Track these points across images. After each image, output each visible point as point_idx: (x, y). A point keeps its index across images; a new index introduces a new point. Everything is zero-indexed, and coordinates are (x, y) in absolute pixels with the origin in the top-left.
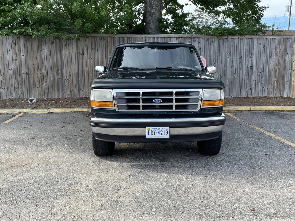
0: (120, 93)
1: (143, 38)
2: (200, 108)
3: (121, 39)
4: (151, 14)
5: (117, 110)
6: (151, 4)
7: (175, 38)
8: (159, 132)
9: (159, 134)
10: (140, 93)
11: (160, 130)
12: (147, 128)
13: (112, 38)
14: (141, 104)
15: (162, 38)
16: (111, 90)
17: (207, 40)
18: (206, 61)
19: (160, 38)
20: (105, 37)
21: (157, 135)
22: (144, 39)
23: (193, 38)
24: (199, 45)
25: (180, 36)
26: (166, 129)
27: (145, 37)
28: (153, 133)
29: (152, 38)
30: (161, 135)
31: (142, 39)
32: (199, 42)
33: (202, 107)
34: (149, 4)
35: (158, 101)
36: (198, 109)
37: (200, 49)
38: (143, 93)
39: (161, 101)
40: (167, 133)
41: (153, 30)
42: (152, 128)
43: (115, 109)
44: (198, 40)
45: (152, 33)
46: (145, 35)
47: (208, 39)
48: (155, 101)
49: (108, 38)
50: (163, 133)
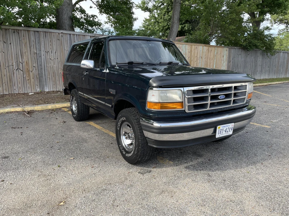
3: (36, 33)
4: (64, 11)
5: (187, 111)
7: (89, 37)
8: (226, 130)
10: (208, 89)
11: (228, 127)
12: (218, 127)
13: (27, 32)
14: (209, 102)
15: (78, 35)
16: (182, 89)
19: (75, 35)
20: (18, 30)
22: (61, 35)
26: (232, 125)
27: (62, 33)
28: (222, 131)
29: (68, 35)
30: (227, 132)
31: (58, 35)
38: (211, 89)
39: (224, 97)
40: (232, 129)
41: (67, 27)
42: (221, 127)
43: (185, 110)
45: (66, 30)
46: (61, 31)
48: (220, 97)
49: (22, 31)
50: (229, 131)
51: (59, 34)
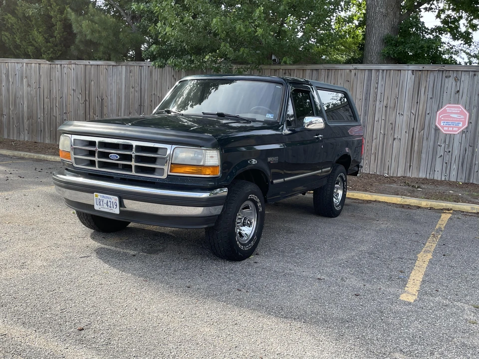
0: (78, 141)
1: (351, 71)
2: (168, 175)
3: (315, 72)
4: (373, 29)
5: (74, 164)
6: (375, 13)
7: (410, 72)
8: (107, 203)
9: (108, 205)
10: (95, 142)
11: (109, 200)
12: (95, 193)
13: (301, 71)
14: (96, 159)
15: (386, 71)
16: (70, 136)
17: (475, 75)
18: (468, 114)
19: (381, 71)
20: (291, 70)
21: (105, 206)
22: (353, 72)
23: (445, 72)
24: (456, 85)
25: (420, 67)
26: (115, 199)
27: (355, 69)
28: (101, 203)
29: (367, 72)
31: (348, 73)
32: (456, 79)
33: (169, 173)
34: (371, 13)
35: (114, 156)
36: (165, 176)
37: (458, 91)
38: (100, 143)
39: (117, 157)
40: (116, 205)
42: (100, 196)
43: (72, 163)
44: (455, 75)
45: (371, 63)
46: (358, 66)
47: (477, 73)
48: (111, 156)
49: (296, 70)
50: (112, 206)
51: (350, 71)
